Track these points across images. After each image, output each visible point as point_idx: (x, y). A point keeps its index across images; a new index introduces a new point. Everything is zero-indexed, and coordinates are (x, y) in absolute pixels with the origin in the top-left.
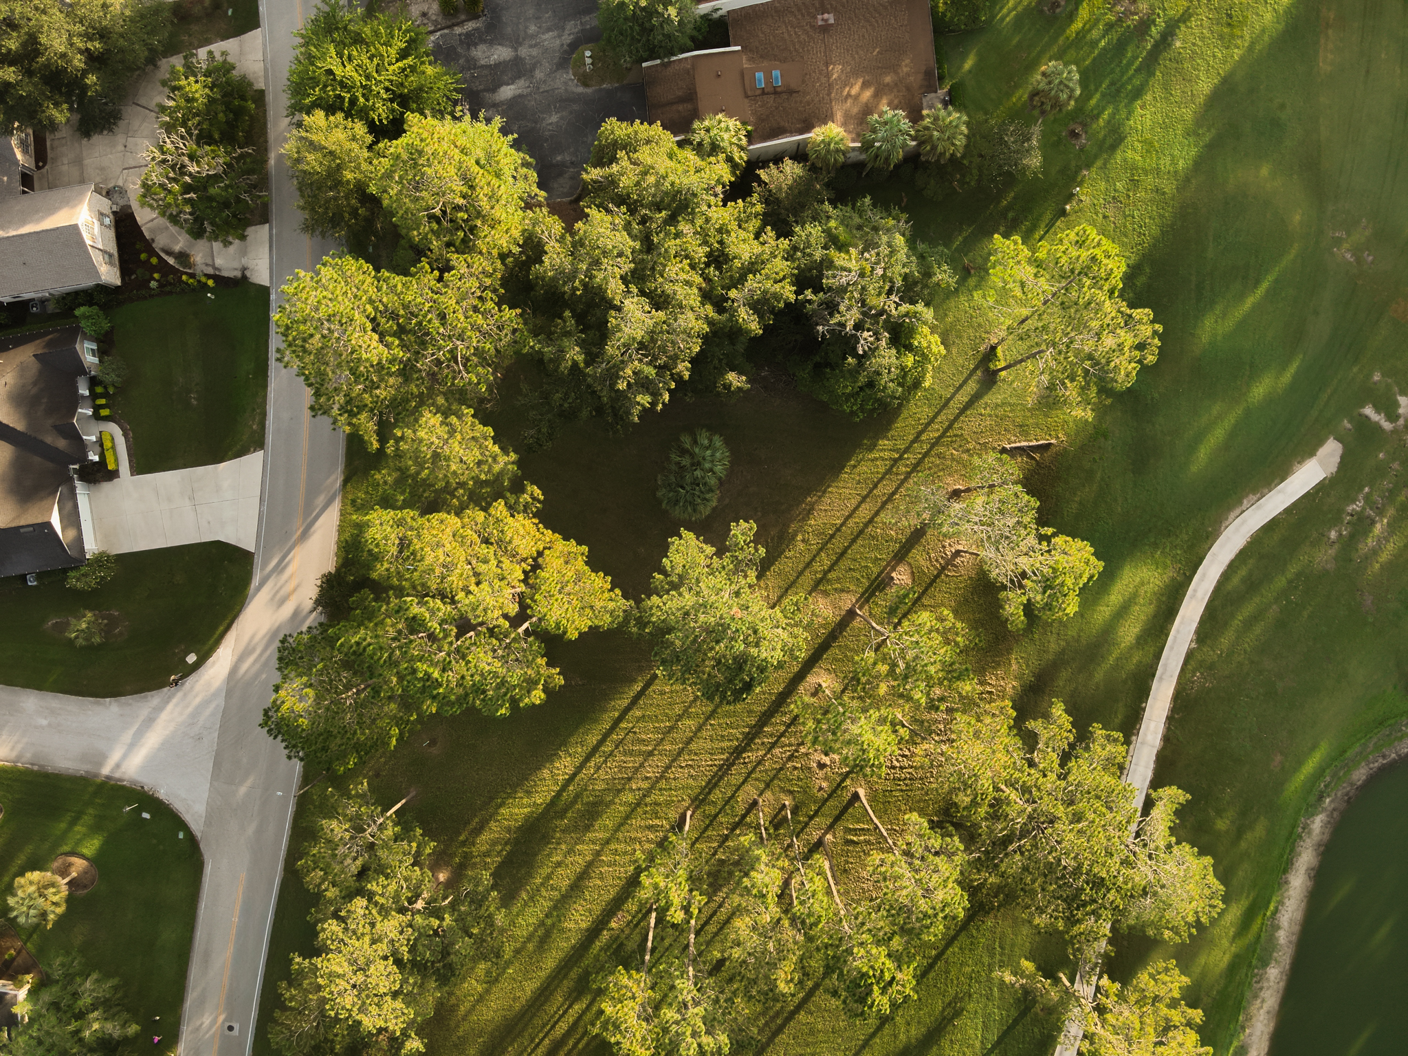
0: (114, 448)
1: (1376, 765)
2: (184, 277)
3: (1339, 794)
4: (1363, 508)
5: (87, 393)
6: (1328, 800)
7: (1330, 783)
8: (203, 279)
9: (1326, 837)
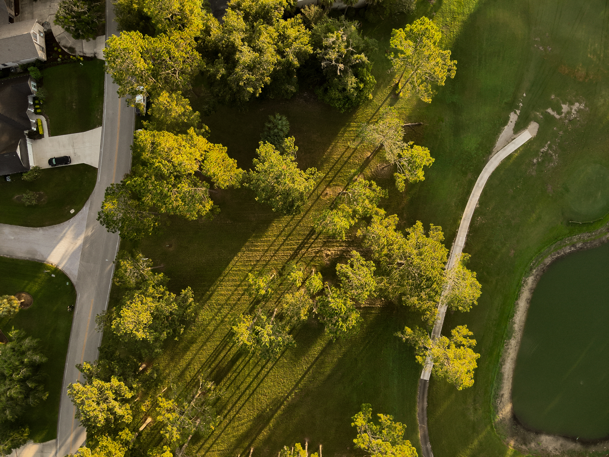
0: (42, 125)
1: (555, 257)
2: (71, 57)
3: (539, 268)
4: (548, 150)
5: (32, 103)
6: (534, 271)
7: (535, 263)
8: (79, 57)
9: (534, 286)
